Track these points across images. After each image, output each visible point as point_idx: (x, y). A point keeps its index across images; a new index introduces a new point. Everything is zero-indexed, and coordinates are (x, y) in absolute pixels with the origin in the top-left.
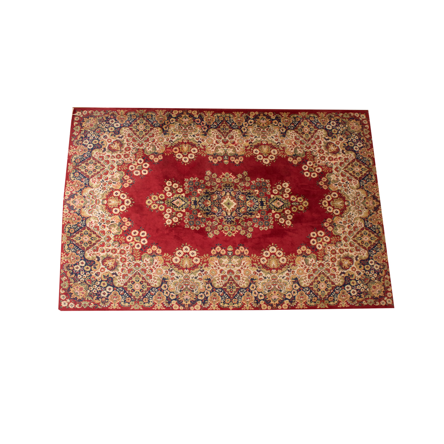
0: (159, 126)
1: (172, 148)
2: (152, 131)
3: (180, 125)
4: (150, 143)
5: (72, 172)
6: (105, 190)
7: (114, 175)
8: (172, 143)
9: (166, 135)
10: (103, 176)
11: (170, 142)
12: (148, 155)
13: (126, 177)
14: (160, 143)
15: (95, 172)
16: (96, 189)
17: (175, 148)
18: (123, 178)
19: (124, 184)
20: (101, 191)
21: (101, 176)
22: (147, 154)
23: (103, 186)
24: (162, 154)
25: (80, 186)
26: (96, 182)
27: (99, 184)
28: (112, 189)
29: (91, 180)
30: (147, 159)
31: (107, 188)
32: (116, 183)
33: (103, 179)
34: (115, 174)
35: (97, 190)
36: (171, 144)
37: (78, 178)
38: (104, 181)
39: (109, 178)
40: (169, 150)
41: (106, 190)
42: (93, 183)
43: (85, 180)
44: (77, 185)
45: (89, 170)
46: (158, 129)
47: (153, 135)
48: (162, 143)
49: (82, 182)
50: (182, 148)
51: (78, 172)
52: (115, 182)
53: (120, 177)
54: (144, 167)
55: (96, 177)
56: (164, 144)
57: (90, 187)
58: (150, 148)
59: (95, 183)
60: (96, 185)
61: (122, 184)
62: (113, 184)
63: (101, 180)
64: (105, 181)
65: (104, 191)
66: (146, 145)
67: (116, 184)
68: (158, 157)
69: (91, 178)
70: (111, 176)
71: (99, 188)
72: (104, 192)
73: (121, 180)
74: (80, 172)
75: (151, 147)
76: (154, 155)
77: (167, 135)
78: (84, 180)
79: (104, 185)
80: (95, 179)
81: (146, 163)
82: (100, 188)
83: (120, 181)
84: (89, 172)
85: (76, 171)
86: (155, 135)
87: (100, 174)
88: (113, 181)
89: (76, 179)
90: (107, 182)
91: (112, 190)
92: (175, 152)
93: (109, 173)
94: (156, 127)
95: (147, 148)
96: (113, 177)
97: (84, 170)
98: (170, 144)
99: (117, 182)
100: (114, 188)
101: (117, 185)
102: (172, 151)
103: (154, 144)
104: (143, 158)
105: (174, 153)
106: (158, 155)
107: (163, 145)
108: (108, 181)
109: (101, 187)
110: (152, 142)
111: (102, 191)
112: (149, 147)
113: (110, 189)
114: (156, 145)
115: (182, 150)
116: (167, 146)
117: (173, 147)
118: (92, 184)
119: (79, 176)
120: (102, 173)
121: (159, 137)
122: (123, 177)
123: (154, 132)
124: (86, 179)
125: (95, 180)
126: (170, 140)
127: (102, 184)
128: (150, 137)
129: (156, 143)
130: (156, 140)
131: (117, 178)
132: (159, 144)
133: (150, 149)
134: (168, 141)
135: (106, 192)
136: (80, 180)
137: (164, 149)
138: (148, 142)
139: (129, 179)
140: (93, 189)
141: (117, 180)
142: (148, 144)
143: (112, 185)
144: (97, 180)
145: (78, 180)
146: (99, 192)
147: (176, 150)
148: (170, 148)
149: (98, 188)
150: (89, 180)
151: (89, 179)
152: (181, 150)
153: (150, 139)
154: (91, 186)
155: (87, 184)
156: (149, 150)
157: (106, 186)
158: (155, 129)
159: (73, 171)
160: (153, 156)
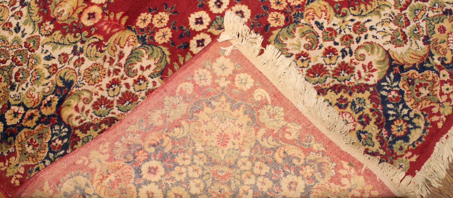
0: (60, 121)
1: (93, 30)
2: (88, 120)
3: (13, 88)
4: (127, 85)
5: (405, 146)
6: (358, 23)
7: (302, 49)
8: (79, 45)
9: (71, 78)
10: (333, 67)
11: (82, 51)
12: (165, 49)
13: (277, 20)
14: (107, 65)
15: (346, 96)
16: (380, 41)
17: (88, 23)
18: (289, 22)
19: (299, 6)
20: (371, 28)
21: (337, 73)
22: (167, 53)
23: (355, 36)
24: (130, 28)
25: (417, 83)
26: (366, 63)
27: (362, 51)
28: (339, 13)
29: (372, 81)
30: (181, 36)
31: (351, 24)
32: (317, 23)
33: (340, 60)
34: (296, 52)
35: (379, 36)
36: (83, 42)
37: (405, 111)
38: (343, 51)
39: (323, 49)
40: (105, 27)
41: (357, 19)
42: (375, 66)
43: (389, 92)
44: (422, 90)
45: (356, 116)
46: (70, 116)
47: (96, 106)
48: (100, 61)
49: (401, 92)
50: (74, 11)
51: (390, 133)
52: (316, 29)
53: (291, 34)
54: (209, 20)
55: (354, 81)
56: (99, 54)
57: (391, 60)
58: (142, 68)
59: (370, 63)
60: (372, 52)
61: (303, 10)
62: (326, 26)
63: (347, 59)
64: (339, 48)
65: (363, 20)
66: (143, 86)
67: (317, 19)
68: (151, 25)
69: (367, 87)
70: (312, 54)
71: (370, 39)
72: (366, 19)
73: (297, 22)
74: (384, 132)
75: (137, 66)
76: (152, 38)
77: (66, 78)
78: (393, 93)
79: (351, 37)
80: (363, 74)
81: (193, 25)
82: (366, 37)
83: (303, 21)
84: (361, 109)
85: (394, 142)
86: (95, 98)
87: (336, 82)
88: (320, 32)
89: (412, 115)
90: (336, 44)
91: (340, 8)
92: (98, 11)
93: (311, 64)
94: (68, 126)
95: (146, 73)
96: (309, 47)
97: (366, 129)
98: (87, 44)
99: (313, 23)
100: (331, 12)
101: (319, 14)
102: (101, 21)
103: (122, 73)
104: (187, 46)
105: (103, 9)
106: (142, 30)
107: (106, 53)
108: (331, 44)
109: (363, 36)
110: (123, 82)
111: (368, 25)
112: (140, 73)
113: (344, 15)
114: (120, 65)
115: (77, 7)
116: (99, 44)
117: (89, 29)
118: (379, 62)
119: (397, 116)
120: (329, 80)
121: (91, 88)
122: (284, 26)
123: (88, 112)
124: (384, 93)
125: (362, 70)
126: (76, 57)
127: (354, 47)
128: (109, 104)
129: (116, 71)
130: (107, 80)
131: (303, 34)
132: (111, 61)
133: (145, 62)
134: (82, 56)
135: (360, 15)
136: (403, 101)
137: (112, 39)
138: (131, 90)
139: (274, 10)
140: (386, 47)
141: (307, 28)
142: (136, 82)
143: (330, 26)
144: (359, 68)
145: (408, 104)
146: (379, 28)
147: (92, 16)
148: (99, 31)
149: (374, 40)
150: (380, 82)
151: (378, 86)
152: (80, 10)
153: (117, 98)
154: (387, 60)
155: (392, 75)
156: (152, 62)
157: (348, 32)
158: (76, 123)
159: (401, 148)
160: (158, 38)
